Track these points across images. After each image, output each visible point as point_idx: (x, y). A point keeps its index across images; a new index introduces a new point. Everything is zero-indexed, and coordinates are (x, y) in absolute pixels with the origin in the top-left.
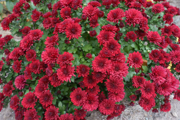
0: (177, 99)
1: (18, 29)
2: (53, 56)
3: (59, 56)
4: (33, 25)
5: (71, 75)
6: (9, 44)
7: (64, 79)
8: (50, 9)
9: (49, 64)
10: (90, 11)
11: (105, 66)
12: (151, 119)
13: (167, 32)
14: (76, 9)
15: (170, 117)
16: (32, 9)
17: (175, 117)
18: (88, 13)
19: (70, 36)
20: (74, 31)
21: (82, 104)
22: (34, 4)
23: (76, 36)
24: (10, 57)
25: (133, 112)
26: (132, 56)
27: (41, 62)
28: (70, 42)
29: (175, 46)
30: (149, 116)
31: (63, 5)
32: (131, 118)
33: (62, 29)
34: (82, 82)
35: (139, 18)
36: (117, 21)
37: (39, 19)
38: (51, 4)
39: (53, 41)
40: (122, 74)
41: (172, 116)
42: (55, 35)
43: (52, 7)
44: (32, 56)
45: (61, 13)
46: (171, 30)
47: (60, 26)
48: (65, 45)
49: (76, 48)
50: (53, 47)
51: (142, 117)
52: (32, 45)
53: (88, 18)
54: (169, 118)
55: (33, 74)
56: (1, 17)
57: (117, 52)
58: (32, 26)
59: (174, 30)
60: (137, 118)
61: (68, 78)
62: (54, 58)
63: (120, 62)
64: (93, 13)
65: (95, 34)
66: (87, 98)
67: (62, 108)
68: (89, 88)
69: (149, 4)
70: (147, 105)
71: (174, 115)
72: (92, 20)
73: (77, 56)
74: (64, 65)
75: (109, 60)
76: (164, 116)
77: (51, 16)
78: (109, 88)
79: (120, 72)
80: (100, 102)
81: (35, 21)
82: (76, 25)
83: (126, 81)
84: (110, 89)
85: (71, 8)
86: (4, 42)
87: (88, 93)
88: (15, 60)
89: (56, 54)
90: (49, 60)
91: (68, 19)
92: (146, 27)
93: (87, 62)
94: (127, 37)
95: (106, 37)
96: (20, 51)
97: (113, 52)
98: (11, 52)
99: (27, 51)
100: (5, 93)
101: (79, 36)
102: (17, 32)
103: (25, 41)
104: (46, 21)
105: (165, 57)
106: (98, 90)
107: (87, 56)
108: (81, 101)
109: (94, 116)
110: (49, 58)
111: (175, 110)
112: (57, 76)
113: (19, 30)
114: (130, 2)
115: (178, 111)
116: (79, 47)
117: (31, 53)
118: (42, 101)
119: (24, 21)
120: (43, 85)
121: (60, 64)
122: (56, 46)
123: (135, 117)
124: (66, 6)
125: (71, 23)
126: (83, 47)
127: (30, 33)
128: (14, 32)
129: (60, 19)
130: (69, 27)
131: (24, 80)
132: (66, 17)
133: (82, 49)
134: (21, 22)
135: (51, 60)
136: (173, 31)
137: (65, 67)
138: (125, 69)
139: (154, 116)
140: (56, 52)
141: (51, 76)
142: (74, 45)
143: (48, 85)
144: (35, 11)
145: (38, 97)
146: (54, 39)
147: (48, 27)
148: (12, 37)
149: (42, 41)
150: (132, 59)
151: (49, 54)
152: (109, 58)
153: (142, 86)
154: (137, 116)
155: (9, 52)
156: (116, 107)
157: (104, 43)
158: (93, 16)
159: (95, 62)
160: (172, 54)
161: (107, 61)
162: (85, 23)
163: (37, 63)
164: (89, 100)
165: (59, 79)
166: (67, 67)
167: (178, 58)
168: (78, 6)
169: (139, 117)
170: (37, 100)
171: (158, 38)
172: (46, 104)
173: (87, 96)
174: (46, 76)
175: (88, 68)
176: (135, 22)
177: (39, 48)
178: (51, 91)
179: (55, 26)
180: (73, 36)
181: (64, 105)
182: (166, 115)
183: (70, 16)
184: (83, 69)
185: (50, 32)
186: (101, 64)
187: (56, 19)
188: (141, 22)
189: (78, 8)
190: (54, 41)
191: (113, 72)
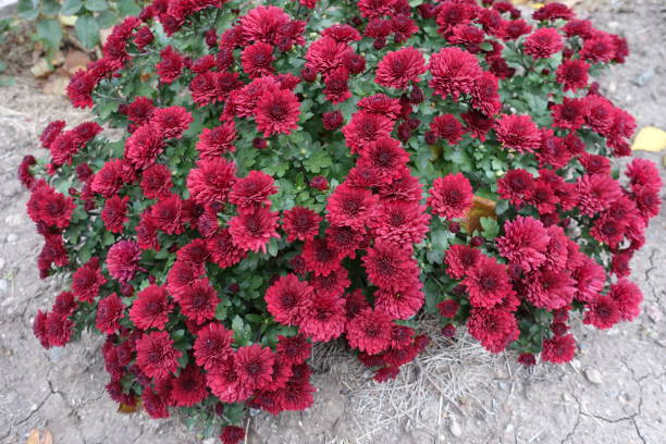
0: (595, 324)
1: (117, 105)
2: (220, 181)
3: (235, 181)
4: (158, 93)
5: (267, 235)
6: (89, 148)
7: (249, 244)
8: (212, 45)
9: (207, 205)
10: (329, 54)
11: (363, 210)
12: (516, 387)
13: (569, 119)
14: (288, 48)
15: (579, 385)
16: (160, 46)
17: (596, 385)
18: (321, 60)
19: (268, 128)
20: (279, 111)
21: (298, 319)
22: (165, 31)
23: (283, 127)
24: (94, 187)
25: (459, 362)
26: (441, 185)
27: (183, 201)
28: (268, 143)
29: (596, 161)
30: (509, 377)
31: (250, 36)
32: (453, 379)
33: (244, 107)
34: (300, 257)
35: (468, 77)
36: (403, 85)
37: (179, 76)
38: (214, 32)
39: (221, 142)
40: (410, 233)
41: (585, 382)
42: (225, 125)
43: (218, 41)
44: (159, 181)
45: (244, 61)
46: (581, 111)
47: (240, 100)
48: (254, 152)
49: (285, 161)
50: (219, 156)
51: (489, 380)
52: (161, 151)
53: (319, 76)
54: (576, 385)
55: (163, 235)
56: (49, 62)
57: (396, 173)
58: (154, 94)
59: (593, 111)
60: (471, 380)
61: (259, 243)
62: (222, 186)
63: (403, 200)
64: (336, 61)
65: (340, 122)
66: (311, 303)
67: (242, 335)
68: (317, 275)
69: (517, 29)
70: (492, 334)
71: (590, 378)
72: (330, 82)
73: (287, 185)
74: (248, 206)
75: (373, 194)
76: (558, 381)
77: (215, 68)
78: (373, 272)
79: (405, 227)
80: (350, 316)
81: (169, 80)
82: (285, 96)
83: (431, 262)
84: (375, 275)
85: (272, 43)
86: (77, 143)
87: (315, 291)
88: (109, 196)
89: (228, 176)
90: (207, 194)
91: (264, 78)
92: (491, 102)
93: (316, 202)
94: (433, 132)
95: (368, 129)
96: (126, 168)
97: (385, 174)
98: (96, 172)
99: (144, 168)
100: (77, 291)
101: (291, 126)
102: (113, 113)
103: (140, 140)
104: (200, 83)
105: (557, 193)
106: (344, 282)
107: (314, 184)
108: (296, 309)
109: (339, 373)
110: (208, 189)
111: (595, 363)
112: (230, 236)
113: (121, 107)
114: (454, 24)
115: (606, 369)
116: (295, 159)
117: (157, 174)
118: (188, 307)
119: (134, 82)
120: (191, 265)
121: (239, 203)
122: (228, 155)
123: (465, 377)
124: (260, 39)
125: (272, 91)
126: (305, 159)
127: (153, 116)
128: (105, 115)
129: (241, 78)
130: (265, 101)
131: (135, 253)
132: (259, 71)
133: (303, 166)
134: (125, 84)
135: (215, 192)
136: (589, 114)
137: (252, 213)
138: (417, 220)
139: (526, 379)
140: (229, 170)
141: (213, 236)
142: (279, 153)
143: (204, 265)
144: (167, 53)
145: (176, 298)
146: (223, 136)
147: (204, 101)
148: (99, 129)
149: (187, 142)
150: (441, 194)
151: (209, 177)
152: (376, 190)
153: (470, 271)
154: (471, 376)
155: (90, 172)
156: (396, 332)
157: (361, 148)
158: (335, 68)
159: (336, 199)
160: (583, 184)
161: (369, 197)
162: (312, 89)
163: (174, 203)
164: (318, 310)
165: (234, 244)
166: (256, 211)
167: (599, 198)
168: (294, 39)
169: (479, 380)
170: (172, 307)
171: (529, 134)
172: (197, 317)
173: (314, 296)
174: (198, 240)
175: (316, 218)
176: (458, 88)
177: (178, 161)
178: (211, 284)
179: (226, 97)
180: (277, 128)
181: (248, 327)
182: (566, 376)
183: (270, 70)
184: (301, 218)
185: (211, 114)
186: (351, 204)
187: (228, 76)
188: (477, 88)
189: (293, 46)
190: (223, 140)
191: (385, 228)
